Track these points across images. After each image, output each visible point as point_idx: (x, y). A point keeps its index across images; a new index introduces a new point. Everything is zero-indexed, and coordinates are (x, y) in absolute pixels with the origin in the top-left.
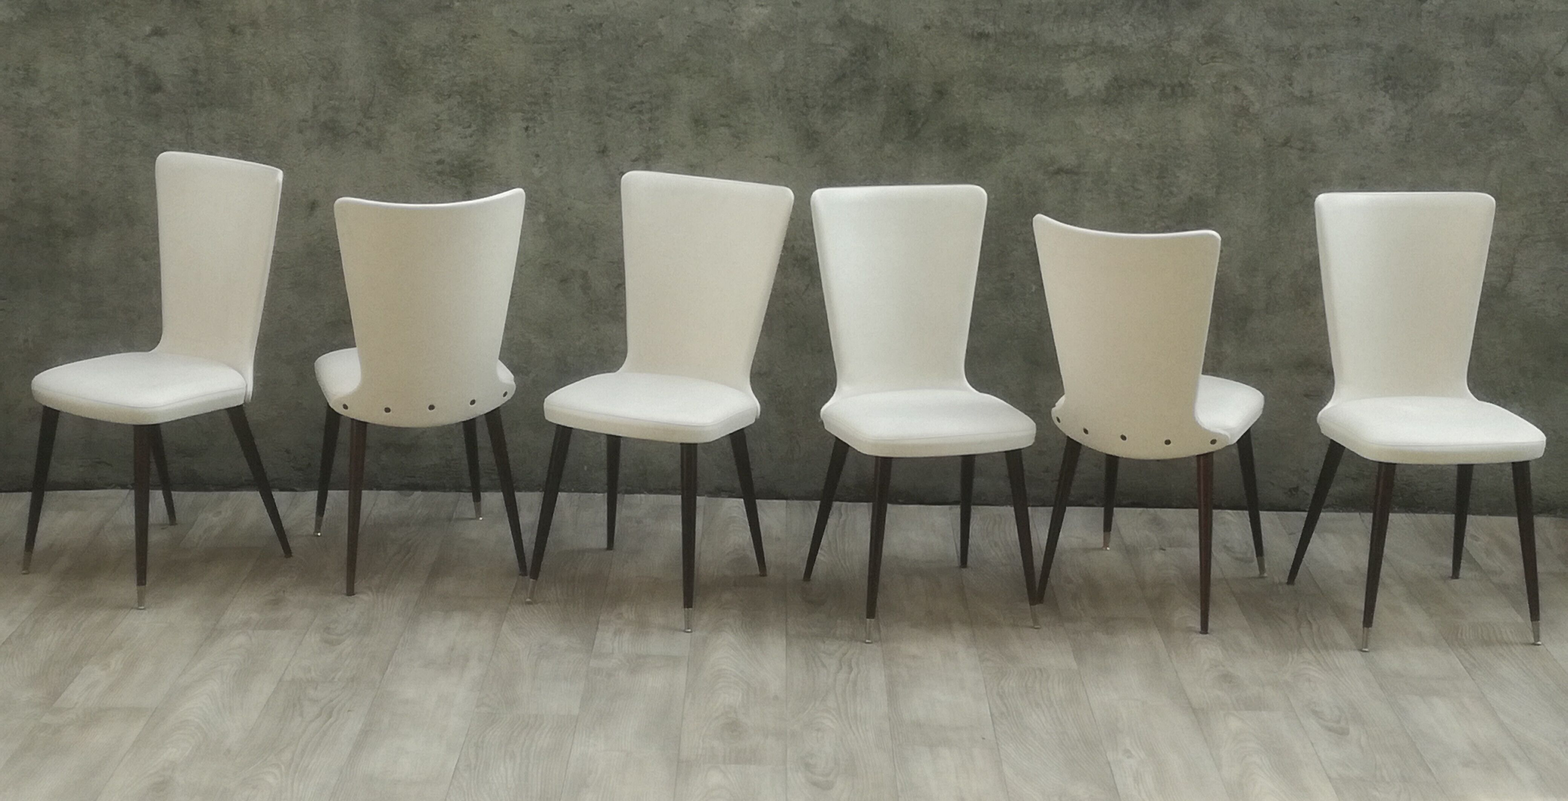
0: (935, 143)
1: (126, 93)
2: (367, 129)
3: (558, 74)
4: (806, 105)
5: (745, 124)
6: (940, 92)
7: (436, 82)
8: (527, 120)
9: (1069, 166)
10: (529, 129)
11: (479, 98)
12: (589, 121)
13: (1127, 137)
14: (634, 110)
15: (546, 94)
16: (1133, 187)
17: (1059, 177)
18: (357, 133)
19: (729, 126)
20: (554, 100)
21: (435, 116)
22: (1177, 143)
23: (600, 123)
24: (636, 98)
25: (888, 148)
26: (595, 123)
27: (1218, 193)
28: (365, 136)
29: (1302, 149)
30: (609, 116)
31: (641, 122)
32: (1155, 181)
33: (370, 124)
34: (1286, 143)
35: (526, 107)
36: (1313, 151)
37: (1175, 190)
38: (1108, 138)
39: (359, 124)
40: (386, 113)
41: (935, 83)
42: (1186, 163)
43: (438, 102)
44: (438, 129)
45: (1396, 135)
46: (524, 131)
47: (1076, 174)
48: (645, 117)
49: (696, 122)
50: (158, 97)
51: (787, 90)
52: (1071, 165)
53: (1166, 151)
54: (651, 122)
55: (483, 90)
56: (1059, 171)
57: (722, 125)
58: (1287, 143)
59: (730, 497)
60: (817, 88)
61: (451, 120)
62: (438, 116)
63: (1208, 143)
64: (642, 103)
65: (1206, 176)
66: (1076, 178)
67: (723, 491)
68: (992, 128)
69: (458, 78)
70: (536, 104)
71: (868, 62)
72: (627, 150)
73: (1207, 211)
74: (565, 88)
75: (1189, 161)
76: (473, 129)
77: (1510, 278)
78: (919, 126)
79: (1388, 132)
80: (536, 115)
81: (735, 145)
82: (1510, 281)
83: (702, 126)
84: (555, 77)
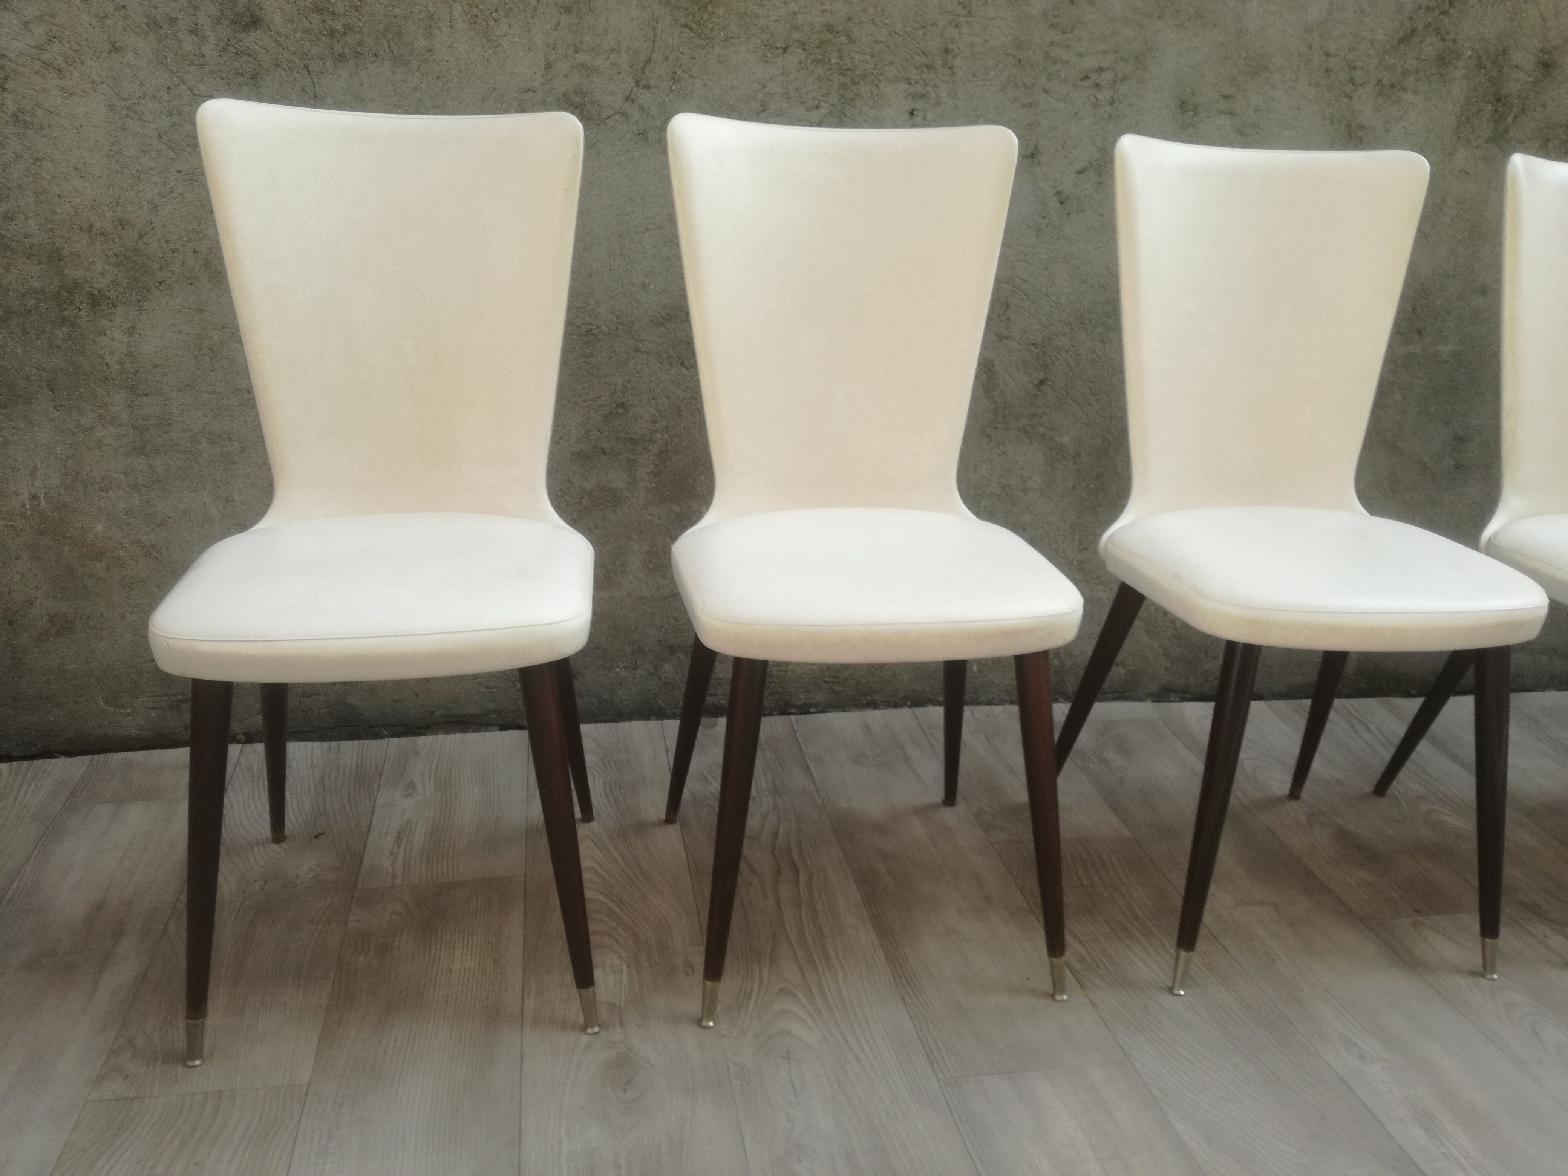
1: (193, 31)
2: (642, 108)
3: (970, 14)
4: (1352, 81)
5: (1257, 110)
6: (1547, 66)
7: (762, 22)
8: (914, 96)
10: (915, 113)
11: (835, 54)
12: (1016, 99)
14: (1086, 83)
15: (947, 50)
18: (623, 114)
19: (1232, 113)
20: (958, 62)
21: (760, 87)
23: (1031, 105)
24: (1090, 63)
26: (1023, 106)
28: (637, 122)
30: (1046, 91)
31: (1095, 106)
33: (645, 97)
35: (914, 74)
39: (627, 99)
40: (675, 79)
41: (1542, 50)
43: (765, 60)
44: (764, 110)
46: (908, 115)
48: (1105, 95)
49: (1183, 105)
50: (253, 39)
51: (1327, 54)
54: (1112, 104)
55: (843, 39)
57: (1222, 112)
59: (1183, 700)
60: (1371, 52)
61: (786, 95)
62: (764, 86)
64: (1100, 70)
67: (1171, 691)
69: (800, 16)
70: (929, 67)
71: (1452, 11)
72: (1070, 152)
74: (980, 40)
76: (822, 111)
78: (1510, 119)
80: (929, 89)
83: (1191, 113)
84: (963, 19)
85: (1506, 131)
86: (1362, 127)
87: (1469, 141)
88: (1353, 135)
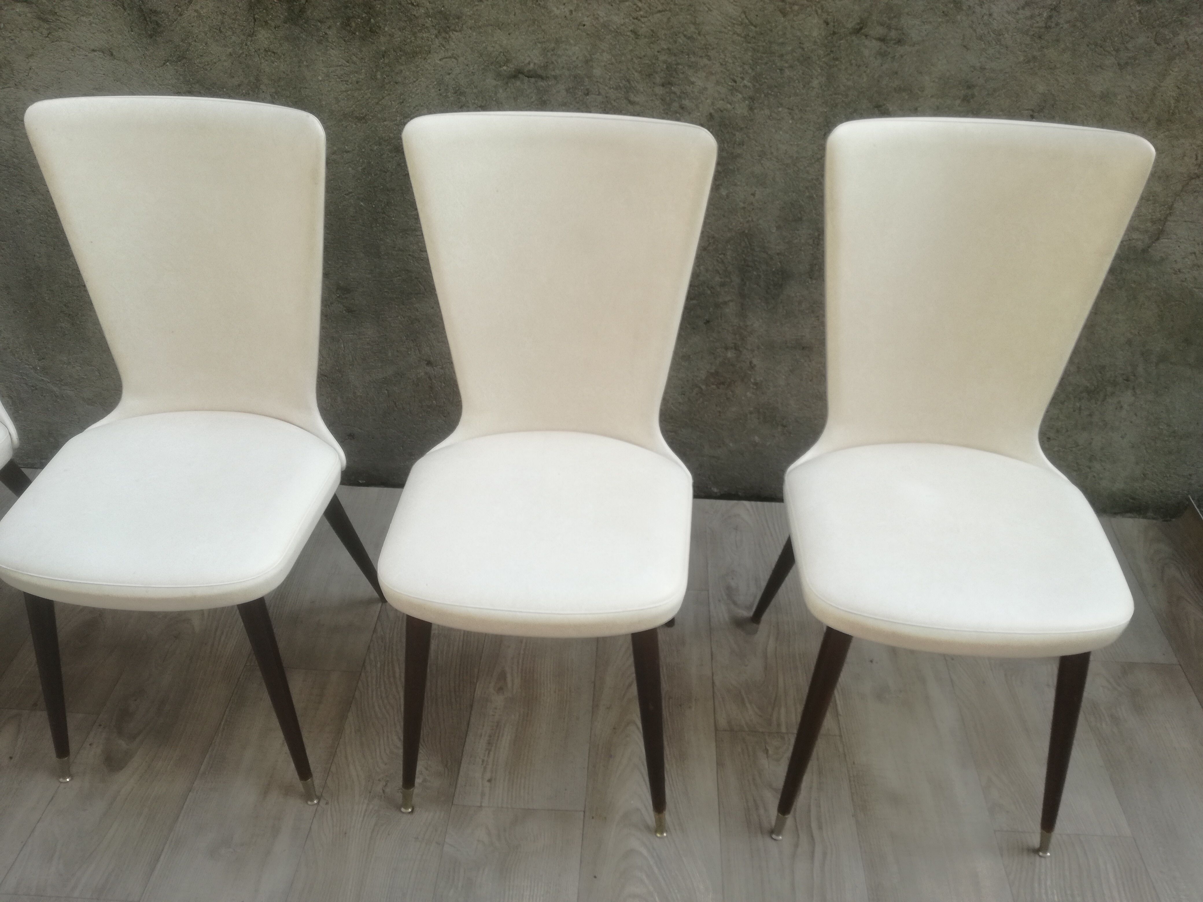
0: (329, 28)
9: (532, 65)
13: (615, 19)
16: (627, 99)
17: (518, 83)
22: (692, 28)
25: (263, 36)
27: (751, 109)
29: (882, 40)
32: (659, 90)
34: (859, 30)
36: (899, 42)
37: (686, 103)
38: (587, 21)
42: (705, 61)
45: (1032, 17)
47: (541, 78)
52: (535, 64)
53: (675, 42)
56: (518, 74)
58: (861, 29)
63: (739, 29)
65: (735, 82)
66: (541, 83)
68: (412, 4)
73: (735, 135)
75: (710, 59)
77: (1158, 235)
79: (1021, 11)
81: (45, 32)
82: (1158, 239)
85: (302, 10)
86: (155, 12)
87: (266, 22)
88: (148, 19)
